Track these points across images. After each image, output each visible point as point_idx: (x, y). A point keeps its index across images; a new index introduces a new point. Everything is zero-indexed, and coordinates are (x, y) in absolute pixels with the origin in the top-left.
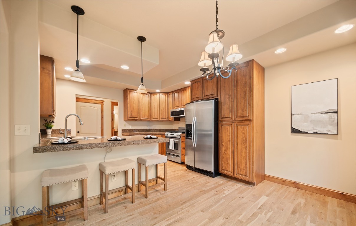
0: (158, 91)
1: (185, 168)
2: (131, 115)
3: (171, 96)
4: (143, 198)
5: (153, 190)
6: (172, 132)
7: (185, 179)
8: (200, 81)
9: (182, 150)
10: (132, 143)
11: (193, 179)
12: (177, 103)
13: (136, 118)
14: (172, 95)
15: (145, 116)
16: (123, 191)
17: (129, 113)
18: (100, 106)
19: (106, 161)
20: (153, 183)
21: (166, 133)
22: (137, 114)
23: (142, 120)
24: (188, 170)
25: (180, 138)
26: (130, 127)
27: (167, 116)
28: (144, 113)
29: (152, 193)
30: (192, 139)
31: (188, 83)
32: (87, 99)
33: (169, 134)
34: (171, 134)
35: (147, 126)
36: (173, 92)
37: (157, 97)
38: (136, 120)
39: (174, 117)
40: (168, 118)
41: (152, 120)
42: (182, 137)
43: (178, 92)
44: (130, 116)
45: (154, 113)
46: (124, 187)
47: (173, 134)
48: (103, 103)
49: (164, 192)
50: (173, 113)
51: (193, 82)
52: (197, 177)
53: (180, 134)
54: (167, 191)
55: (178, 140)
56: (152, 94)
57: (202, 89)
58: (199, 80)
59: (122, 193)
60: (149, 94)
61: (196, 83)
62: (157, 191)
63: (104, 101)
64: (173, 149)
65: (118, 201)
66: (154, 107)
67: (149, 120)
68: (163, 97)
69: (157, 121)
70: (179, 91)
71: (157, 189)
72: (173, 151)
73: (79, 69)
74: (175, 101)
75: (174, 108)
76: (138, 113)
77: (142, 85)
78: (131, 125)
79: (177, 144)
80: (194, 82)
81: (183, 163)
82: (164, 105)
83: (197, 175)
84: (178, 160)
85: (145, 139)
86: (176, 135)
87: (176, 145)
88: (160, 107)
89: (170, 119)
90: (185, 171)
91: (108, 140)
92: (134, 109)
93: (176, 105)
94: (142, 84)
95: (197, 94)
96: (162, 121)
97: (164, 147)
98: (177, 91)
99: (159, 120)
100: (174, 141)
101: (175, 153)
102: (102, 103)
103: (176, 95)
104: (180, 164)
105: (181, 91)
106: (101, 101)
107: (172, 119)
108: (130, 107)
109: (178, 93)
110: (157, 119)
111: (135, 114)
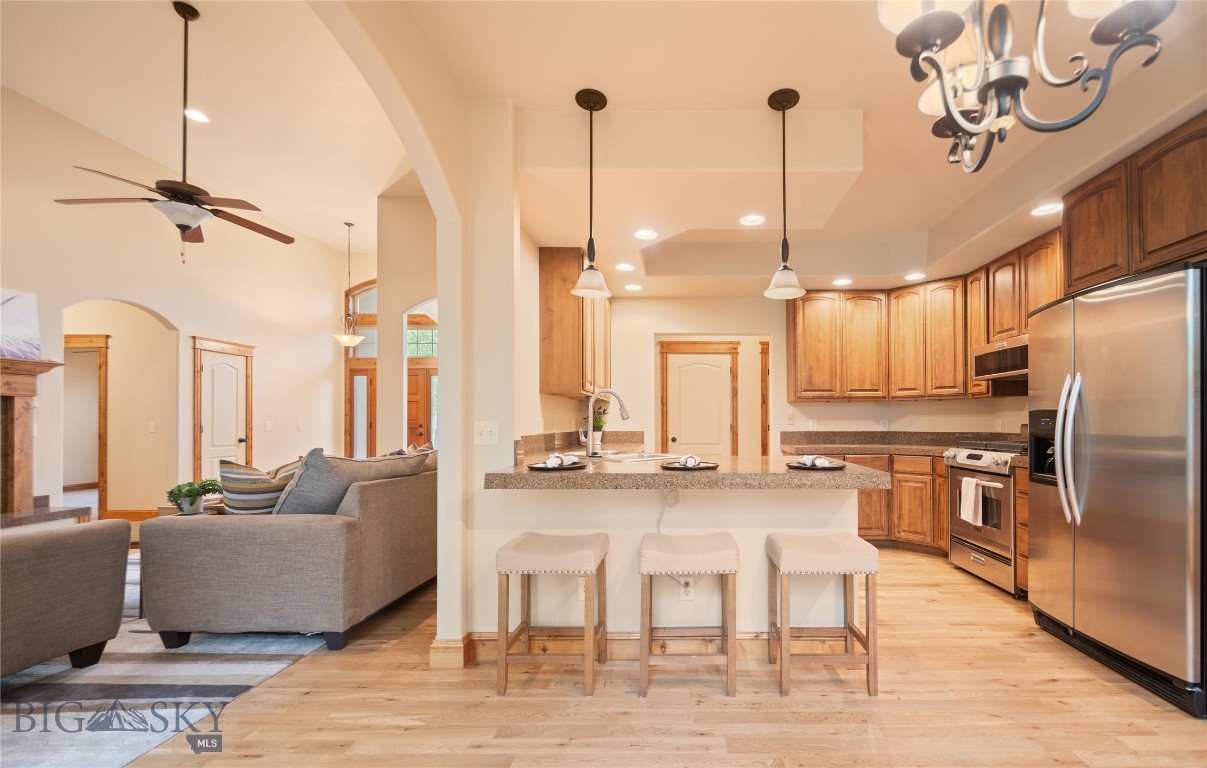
0: (914, 276)
1: (1030, 620)
2: (810, 381)
3: (977, 291)
4: (771, 691)
5: (825, 675)
6: (978, 445)
7: (1000, 674)
8: (1111, 185)
9: (1018, 530)
10: (727, 482)
11: (1051, 686)
12: (1005, 315)
13: (826, 394)
14: (983, 282)
15: (863, 382)
16: (717, 642)
17: (803, 375)
18: (728, 358)
19: (664, 531)
20: (831, 647)
21: (950, 452)
22: (831, 377)
23: (850, 399)
24: (1043, 637)
25: (1009, 476)
26: (812, 426)
27: (960, 379)
28: (862, 370)
29: (815, 682)
30: (1055, 484)
31: (1051, 209)
32: (694, 343)
33: (962, 455)
34: (970, 457)
35: (878, 423)
36: (986, 269)
37: (912, 302)
38: (829, 400)
39: (994, 381)
40: (965, 384)
41: (894, 397)
42: (1017, 471)
43: (1013, 265)
44: (804, 385)
45: (903, 369)
46: (715, 630)
47: (978, 457)
48: (736, 349)
49: (862, 696)
50: (983, 364)
51: (1073, 199)
52: (1082, 681)
53: (1007, 456)
54: (881, 696)
55: (999, 485)
56: (893, 296)
57: (1125, 221)
58: (1109, 178)
59: (712, 648)
60: (882, 297)
61: (1094, 198)
62: (840, 682)
63: (738, 343)
64: (979, 523)
65: (695, 671)
66: (903, 345)
67: (885, 400)
68: (940, 299)
69: (916, 398)
70: (1014, 258)
71: (842, 677)
72: (978, 533)
73: (593, 264)
74: (997, 309)
75: (992, 339)
76: (833, 374)
77: (785, 268)
78: (811, 417)
79: (999, 502)
80: (1080, 197)
81: (1020, 595)
82: (945, 332)
83: (1085, 675)
84: (1004, 576)
85: (795, 472)
86: (989, 459)
87: (989, 505)
88: (928, 342)
89: (976, 390)
90: (1023, 636)
91: (665, 468)
92: (818, 359)
93: (1001, 325)
94: (783, 264)
95: (1096, 252)
96: (940, 398)
97: (942, 508)
98: (1008, 260)
99: (922, 396)
100: (984, 487)
101: (990, 542)
102: (733, 350)
103: (1003, 278)
104: (1010, 599)
105: (1022, 255)
106: (730, 343)
107: (983, 388)
108: (805, 352)
109: (1010, 268)
110: (914, 393)
111: (822, 379)
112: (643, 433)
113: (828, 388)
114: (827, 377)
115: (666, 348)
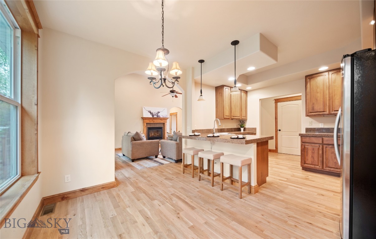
2: (313, 109)
13: (321, 113)
38: (323, 115)
76: (325, 105)
92: (317, 100)
111: (319, 107)
112: (256, 128)
113: (323, 111)
114: (322, 106)
115: (277, 101)
